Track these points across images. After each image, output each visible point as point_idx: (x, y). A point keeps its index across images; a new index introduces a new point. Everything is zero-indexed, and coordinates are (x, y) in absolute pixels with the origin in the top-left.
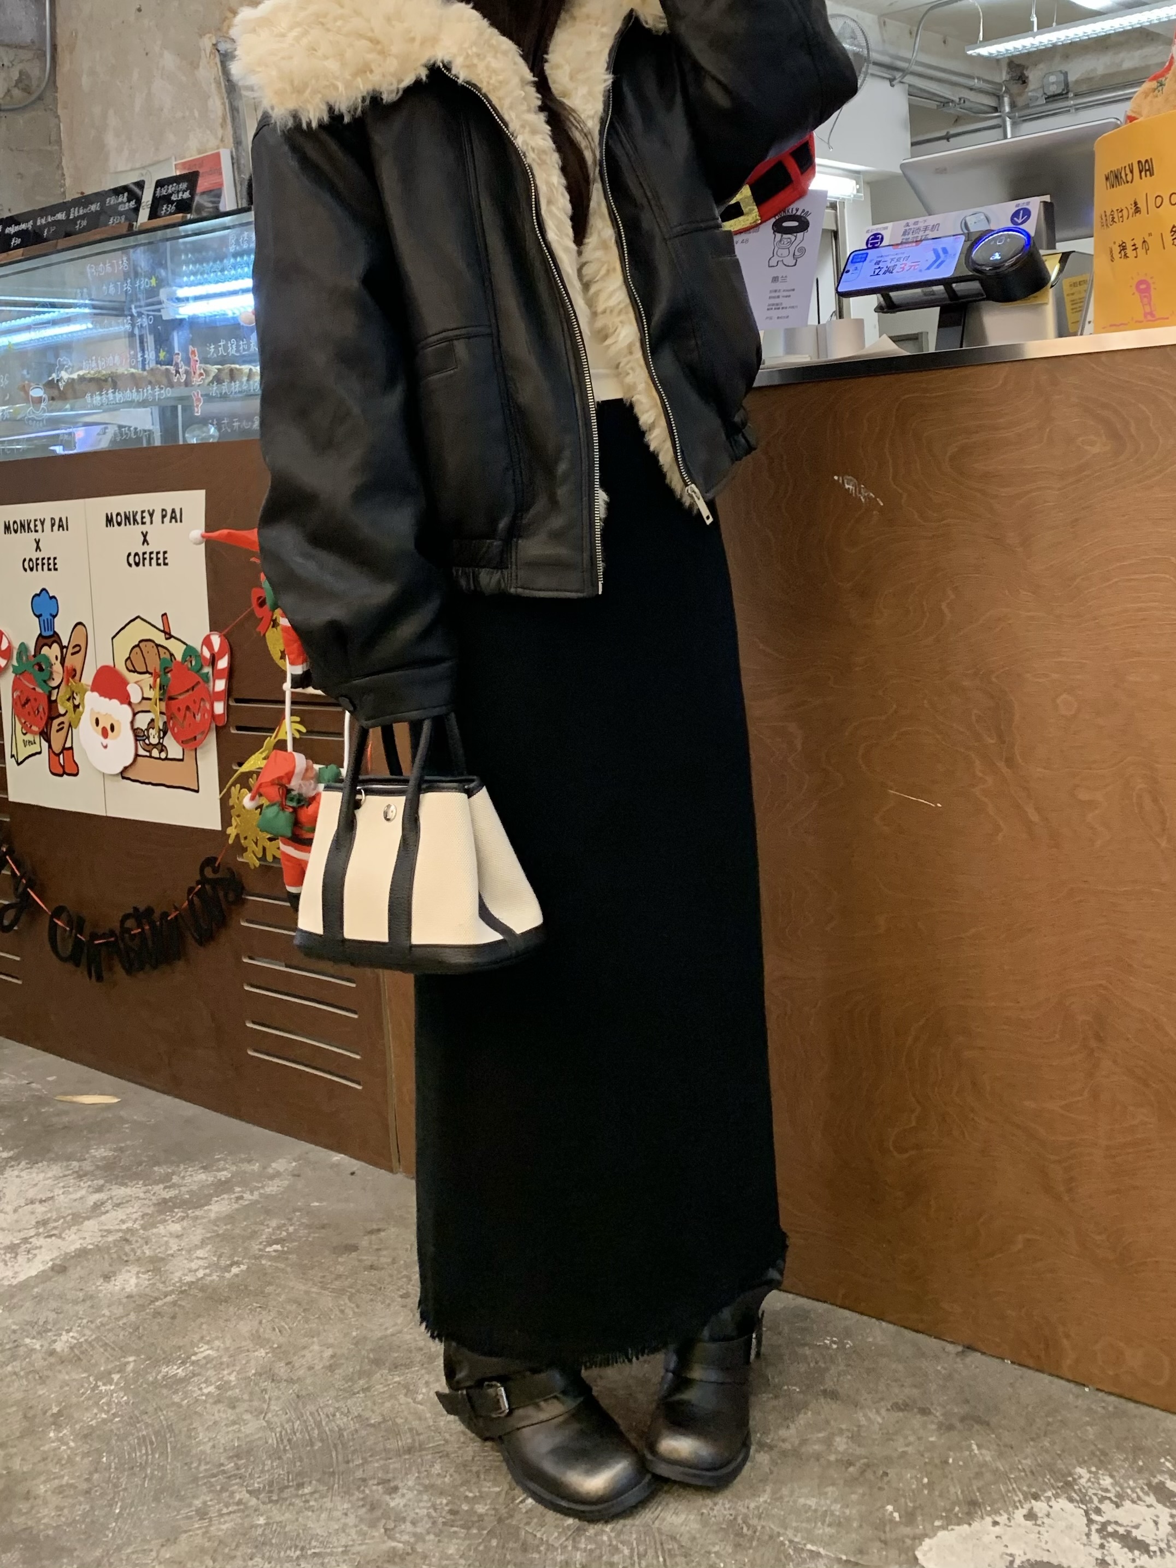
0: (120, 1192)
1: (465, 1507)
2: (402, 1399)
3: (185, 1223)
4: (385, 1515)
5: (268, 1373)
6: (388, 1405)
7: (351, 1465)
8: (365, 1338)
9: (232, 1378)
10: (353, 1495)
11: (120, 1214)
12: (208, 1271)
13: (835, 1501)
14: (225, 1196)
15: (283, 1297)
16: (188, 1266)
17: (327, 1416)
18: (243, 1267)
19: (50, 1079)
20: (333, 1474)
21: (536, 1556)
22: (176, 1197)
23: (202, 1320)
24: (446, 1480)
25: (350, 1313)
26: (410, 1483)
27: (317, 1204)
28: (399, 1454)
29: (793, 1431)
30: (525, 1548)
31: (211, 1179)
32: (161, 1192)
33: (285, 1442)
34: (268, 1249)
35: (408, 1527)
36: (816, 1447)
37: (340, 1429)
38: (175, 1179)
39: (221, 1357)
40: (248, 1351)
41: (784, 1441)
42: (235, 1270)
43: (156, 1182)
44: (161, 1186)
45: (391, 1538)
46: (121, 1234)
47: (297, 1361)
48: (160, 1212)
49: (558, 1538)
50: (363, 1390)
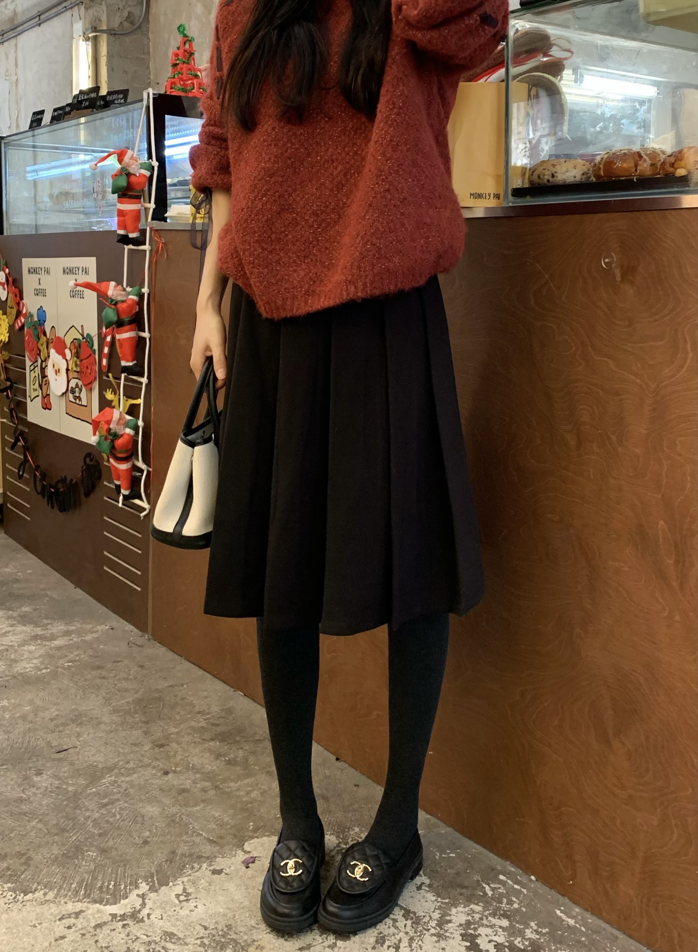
0: (20, 628)
1: (64, 787)
2: (73, 738)
3: (39, 647)
4: (28, 784)
5: (24, 717)
6: (65, 739)
7: (30, 761)
8: (77, 710)
9: (7, 716)
10: (20, 772)
11: (13, 638)
12: (32, 669)
13: (229, 816)
14: (65, 638)
15: (56, 686)
16: (25, 666)
17: (35, 739)
18: (49, 670)
19: (29, 571)
20: (19, 763)
21: (78, 811)
22: (43, 635)
23: (14, 690)
24: (66, 774)
25: (78, 697)
26: (49, 773)
27: (102, 647)
28: (54, 760)
29: (237, 785)
30: (77, 807)
31: (65, 629)
32: (39, 631)
33: (10, 747)
34: (66, 664)
35: (34, 790)
36: (241, 793)
37: (37, 745)
38: (49, 626)
39: (9, 707)
40: (23, 706)
41: (228, 787)
42: (44, 671)
43: (40, 626)
44: (40, 629)
45: (23, 791)
46: (7, 647)
47: (41, 714)
48: (31, 640)
49: (93, 807)
50: (59, 731)
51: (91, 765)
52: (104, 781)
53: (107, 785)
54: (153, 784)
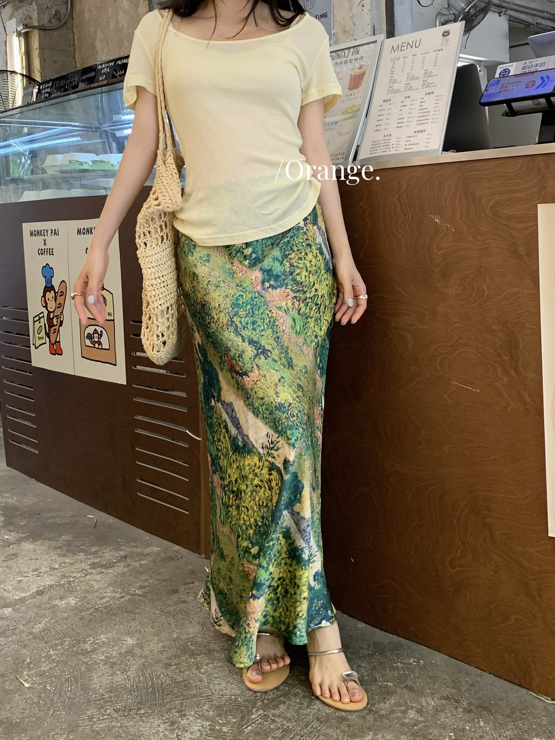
0: (73, 557)
1: (217, 728)
3: (102, 575)
4: (178, 728)
5: (131, 653)
6: (187, 673)
7: (165, 701)
8: (179, 638)
9: (114, 653)
10: (163, 716)
12: (109, 599)
14: (123, 564)
15: (143, 615)
17: (157, 676)
18: (126, 599)
20: (156, 704)
22: (99, 562)
24: (211, 713)
25: (173, 625)
26: (192, 713)
29: (387, 705)
31: (117, 554)
32: (92, 559)
33: (135, 687)
35: (188, 735)
36: (398, 715)
38: (100, 553)
39: (109, 642)
41: (382, 709)
44: (93, 556)
47: (145, 647)
48: (91, 569)
50: (176, 665)
51: (230, 699)
52: (253, 717)
53: (260, 720)
54: (306, 715)
